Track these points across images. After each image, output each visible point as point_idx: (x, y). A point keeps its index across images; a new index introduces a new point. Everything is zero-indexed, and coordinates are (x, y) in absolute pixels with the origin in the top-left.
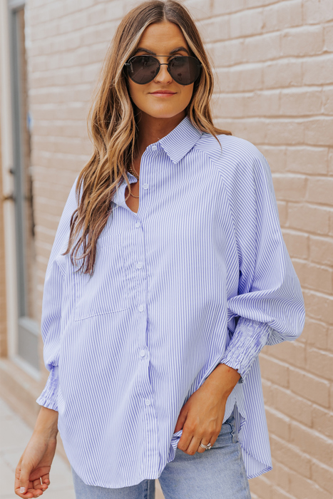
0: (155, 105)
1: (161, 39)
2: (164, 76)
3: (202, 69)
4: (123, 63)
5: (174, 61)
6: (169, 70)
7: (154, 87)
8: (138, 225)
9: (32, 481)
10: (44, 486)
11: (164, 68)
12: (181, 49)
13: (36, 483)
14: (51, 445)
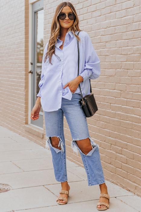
0: (65, 25)
1: (66, 10)
2: (67, 18)
3: (76, 16)
4: (58, 15)
5: (69, 15)
6: (68, 17)
7: (65, 21)
8: (62, 52)
9: (35, 116)
10: (38, 118)
11: (67, 16)
12: (71, 12)
13: (36, 116)
14: (39, 107)
